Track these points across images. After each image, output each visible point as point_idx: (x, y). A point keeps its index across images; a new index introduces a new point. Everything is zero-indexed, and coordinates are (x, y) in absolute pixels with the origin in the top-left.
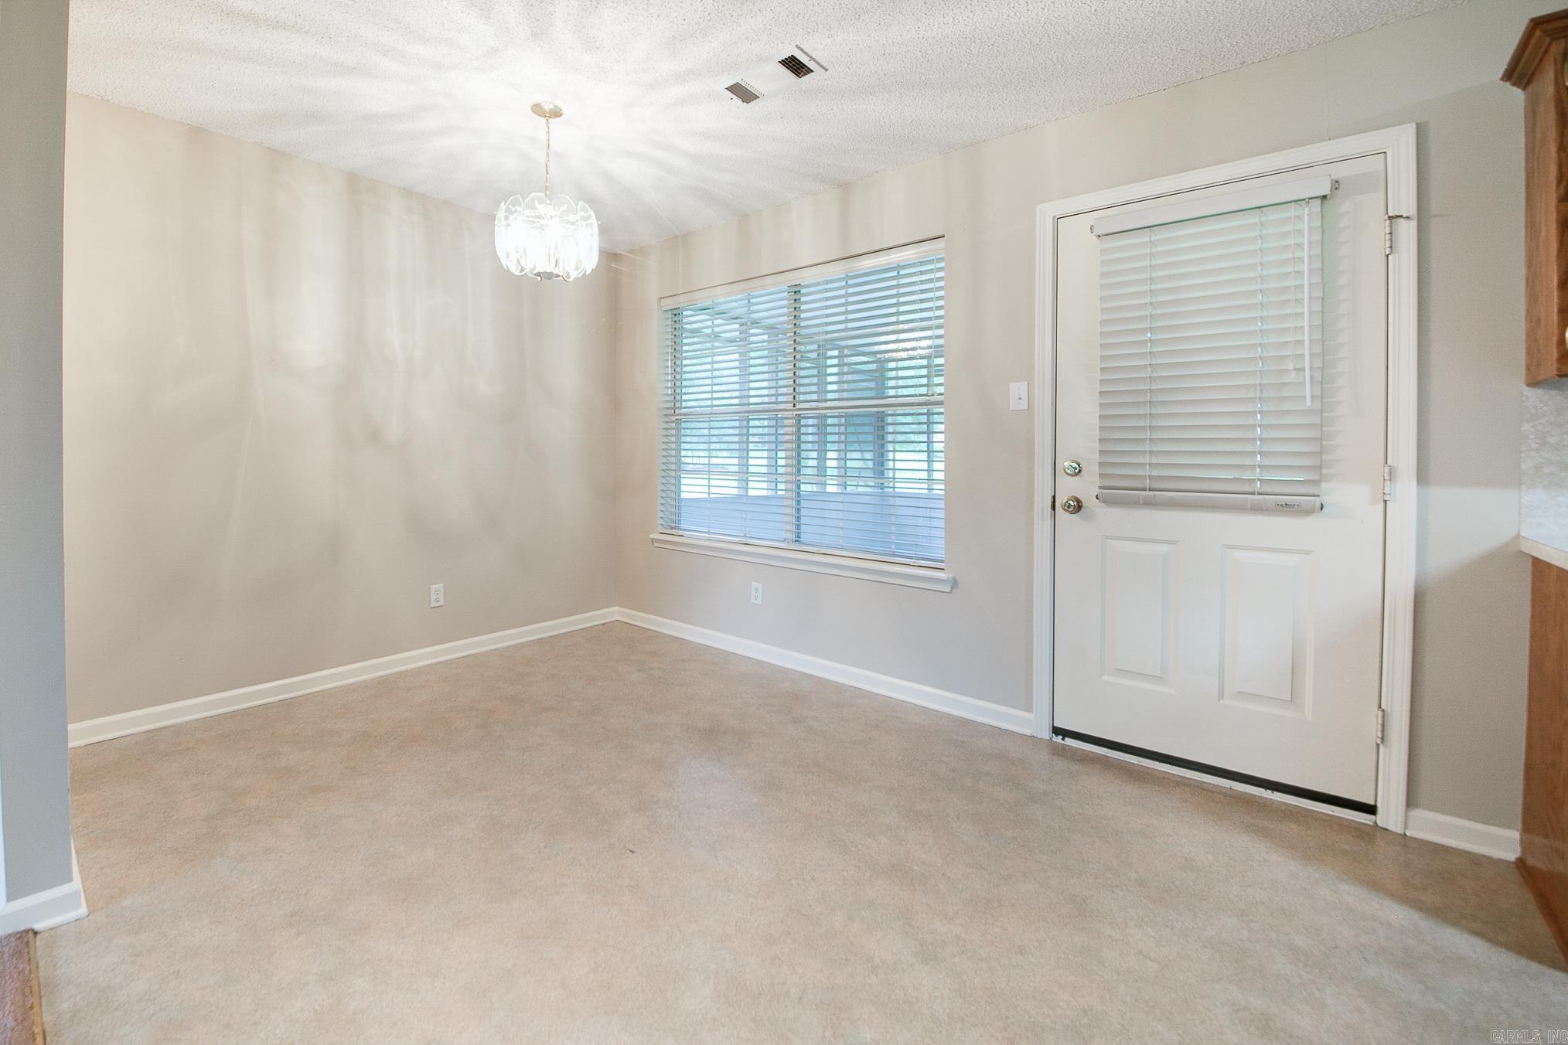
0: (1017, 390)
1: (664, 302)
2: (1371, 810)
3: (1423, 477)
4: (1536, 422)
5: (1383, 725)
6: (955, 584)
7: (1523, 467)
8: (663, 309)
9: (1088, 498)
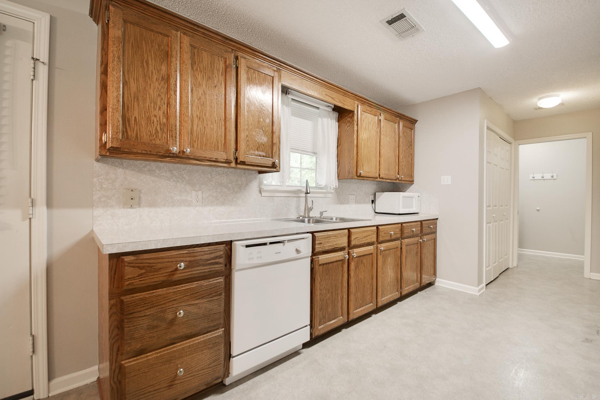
2: (29, 394)
3: (49, 205)
4: (99, 178)
5: (33, 344)
7: (94, 198)
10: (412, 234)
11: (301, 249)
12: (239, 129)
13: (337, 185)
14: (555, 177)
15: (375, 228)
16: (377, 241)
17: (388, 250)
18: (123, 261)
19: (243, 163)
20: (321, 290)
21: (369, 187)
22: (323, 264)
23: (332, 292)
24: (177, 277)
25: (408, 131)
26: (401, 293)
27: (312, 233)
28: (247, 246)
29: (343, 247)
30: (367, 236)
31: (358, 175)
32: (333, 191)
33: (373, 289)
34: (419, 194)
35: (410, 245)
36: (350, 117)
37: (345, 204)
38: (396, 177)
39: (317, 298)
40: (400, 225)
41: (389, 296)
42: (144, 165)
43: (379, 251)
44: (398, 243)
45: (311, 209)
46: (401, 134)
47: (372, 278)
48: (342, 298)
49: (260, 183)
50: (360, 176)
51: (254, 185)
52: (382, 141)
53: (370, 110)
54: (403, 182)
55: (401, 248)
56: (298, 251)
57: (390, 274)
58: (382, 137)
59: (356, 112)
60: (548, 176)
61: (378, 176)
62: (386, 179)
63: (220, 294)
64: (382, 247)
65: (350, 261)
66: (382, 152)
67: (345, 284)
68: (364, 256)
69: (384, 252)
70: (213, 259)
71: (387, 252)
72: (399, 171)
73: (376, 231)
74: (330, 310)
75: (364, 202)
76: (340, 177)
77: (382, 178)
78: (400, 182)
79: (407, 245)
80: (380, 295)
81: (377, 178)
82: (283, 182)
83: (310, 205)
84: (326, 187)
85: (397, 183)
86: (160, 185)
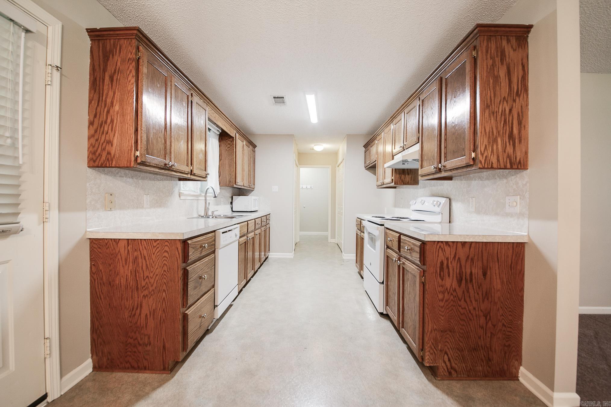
3: (60, 209)
4: (90, 183)
5: (50, 346)
7: (87, 202)
14: (312, 188)
15: (254, 220)
16: (255, 229)
17: (258, 234)
18: (188, 243)
19: (194, 174)
21: (230, 192)
22: (241, 245)
26: (261, 263)
27: (239, 224)
30: (252, 226)
35: (263, 231)
36: (230, 141)
37: (219, 205)
38: (249, 185)
40: (261, 218)
41: (257, 265)
42: (117, 171)
46: (251, 155)
48: (245, 267)
49: (180, 189)
51: (177, 189)
55: (261, 233)
56: (236, 236)
59: (235, 139)
60: (309, 187)
61: (243, 185)
62: (246, 187)
67: (246, 258)
71: (257, 236)
72: (250, 181)
73: (255, 222)
75: (227, 203)
76: (221, 184)
78: (250, 189)
86: (126, 190)
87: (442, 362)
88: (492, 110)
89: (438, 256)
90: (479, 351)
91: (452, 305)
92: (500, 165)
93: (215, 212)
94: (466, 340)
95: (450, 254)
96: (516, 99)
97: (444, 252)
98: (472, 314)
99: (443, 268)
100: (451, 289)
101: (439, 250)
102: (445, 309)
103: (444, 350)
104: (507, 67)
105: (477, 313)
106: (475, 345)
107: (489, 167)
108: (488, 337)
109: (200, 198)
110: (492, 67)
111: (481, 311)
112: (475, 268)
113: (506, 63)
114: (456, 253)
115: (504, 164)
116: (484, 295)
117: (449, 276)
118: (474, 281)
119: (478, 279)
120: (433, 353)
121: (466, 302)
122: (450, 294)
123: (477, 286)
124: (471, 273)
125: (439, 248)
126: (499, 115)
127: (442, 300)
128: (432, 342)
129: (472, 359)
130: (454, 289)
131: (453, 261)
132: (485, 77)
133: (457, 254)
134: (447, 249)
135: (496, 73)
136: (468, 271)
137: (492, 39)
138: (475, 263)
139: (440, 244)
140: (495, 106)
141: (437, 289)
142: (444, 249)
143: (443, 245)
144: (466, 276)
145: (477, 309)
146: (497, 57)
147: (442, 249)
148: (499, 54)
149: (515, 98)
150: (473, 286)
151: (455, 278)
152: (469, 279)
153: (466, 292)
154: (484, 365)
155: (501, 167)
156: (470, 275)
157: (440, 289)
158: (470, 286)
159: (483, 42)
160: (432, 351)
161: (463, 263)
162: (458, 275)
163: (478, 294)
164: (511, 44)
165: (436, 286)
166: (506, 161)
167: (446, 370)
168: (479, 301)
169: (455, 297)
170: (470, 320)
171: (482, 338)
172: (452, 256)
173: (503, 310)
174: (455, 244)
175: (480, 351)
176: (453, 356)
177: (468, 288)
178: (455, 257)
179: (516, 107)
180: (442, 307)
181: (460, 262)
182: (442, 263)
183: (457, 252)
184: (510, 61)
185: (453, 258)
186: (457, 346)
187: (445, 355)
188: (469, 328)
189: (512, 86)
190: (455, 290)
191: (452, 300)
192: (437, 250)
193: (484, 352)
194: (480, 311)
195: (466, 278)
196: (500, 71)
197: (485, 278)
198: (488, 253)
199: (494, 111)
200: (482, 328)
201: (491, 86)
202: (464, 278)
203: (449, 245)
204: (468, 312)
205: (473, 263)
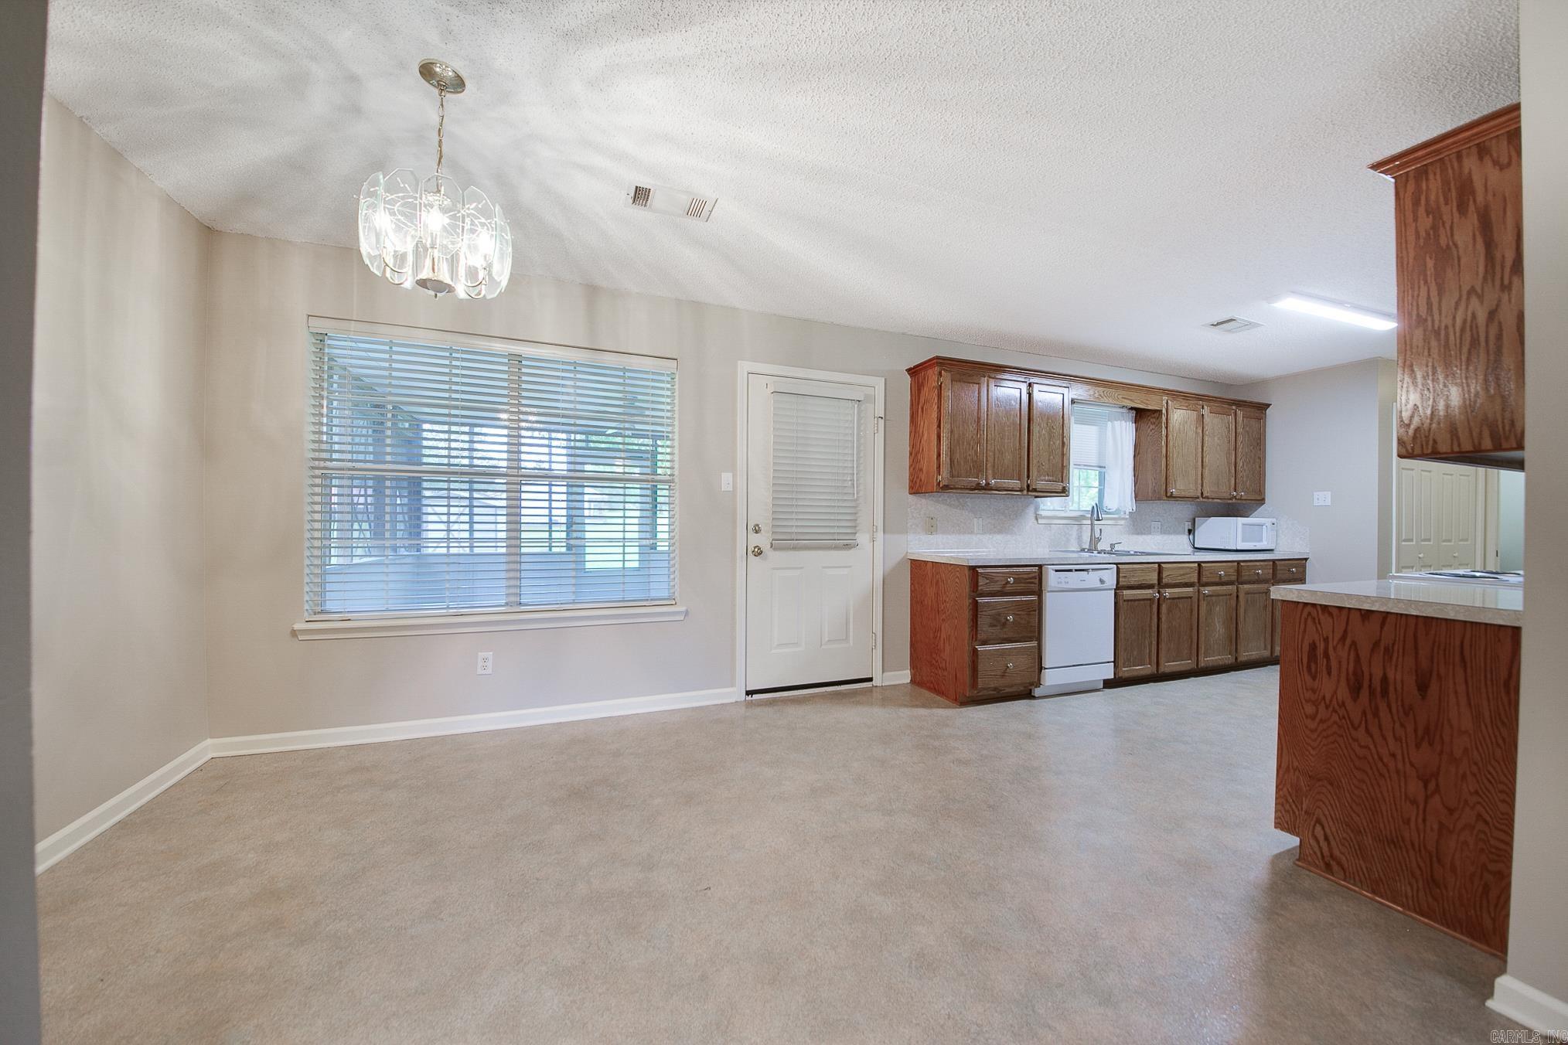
0: (726, 478)
1: (313, 322)
2: (870, 680)
3: (884, 531)
4: (911, 508)
5: (875, 640)
6: (687, 613)
7: (908, 526)
8: (312, 330)
9: (765, 545)
10: (1256, 577)
11: (1104, 579)
12: (1031, 456)
13: (1134, 509)
15: (1196, 565)
16: (1199, 582)
17: (1216, 596)
18: (977, 571)
19: (1035, 490)
20: (1125, 629)
21: (1184, 510)
22: (1128, 601)
23: (1138, 635)
24: (1008, 588)
25: (1253, 422)
26: (1236, 659)
27: (1116, 564)
28: (1057, 571)
29: (1152, 584)
30: (1183, 575)
31: (1169, 494)
32: (1128, 517)
33: (1192, 641)
34: (1274, 520)
35: (1255, 593)
36: (1154, 417)
37: (1145, 534)
38: (1230, 494)
39: (1122, 636)
40: (1236, 564)
41: (1216, 658)
43: (1201, 596)
44: (1232, 588)
45: (1099, 540)
46: (1240, 430)
47: (1192, 629)
48: (1150, 644)
49: (1037, 509)
50: (1171, 497)
51: (1031, 511)
52: (1206, 445)
53: (1187, 404)
54: (1244, 502)
55: (1237, 596)
56: (1102, 581)
57: (1218, 628)
58: (1206, 438)
59: (1164, 411)
61: (1200, 495)
62: (1213, 499)
63: (1035, 611)
64: (1206, 591)
65: (1161, 602)
66: (1206, 460)
67: (1155, 629)
68: (1178, 598)
69: (1209, 598)
70: (1031, 578)
71: (1214, 598)
72: (1237, 485)
73: (1197, 569)
74: (1135, 653)
75: (1176, 532)
76: (1139, 496)
77: (1207, 498)
78: (1239, 502)
79: (1247, 593)
80: (1203, 652)
81: (1198, 498)
82: (1065, 507)
83: (1097, 535)
84: (1118, 511)
85: (1233, 503)
86: (950, 513)
87: (1310, 836)
88: (1433, 326)
89: (1305, 631)
90: (1404, 850)
91: (1335, 733)
92: (1459, 445)
93: (1116, 545)
94: (1368, 813)
95: (1333, 632)
96: (1510, 283)
97: (1318, 626)
98: (1385, 765)
99: (1315, 655)
100: (1334, 702)
101: (1306, 620)
102: (1318, 736)
103: (1314, 814)
104: (1478, 215)
105: (1400, 766)
106: (1394, 835)
107: (1425, 452)
108: (1432, 829)
109: (1085, 522)
110: (1431, 232)
111: (1412, 765)
112: (1396, 670)
113: (1476, 208)
114: (1345, 631)
115: (1473, 442)
116: (1420, 733)
117: (1329, 673)
118: (1392, 696)
119: (1402, 693)
120: (1291, 812)
121: (1371, 736)
122: (1331, 709)
123: (1400, 708)
124: (1385, 679)
125: (1308, 616)
126: (1455, 333)
127: (1313, 717)
128: (1288, 790)
129: (1385, 860)
130: (1340, 702)
131: (1339, 646)
132: (1411, 260)
133: (1349, 635)
134: (1324, 619)
135: (1443, 241)
136: (1378, 673)
137: (1430, 171)
138: (1394, 659)
139: (1309, 607)
140: (1443, 315)
141: (1302, 696)
142: (1319, 620)
143: (1315, 611)
144: (1370, 680)
145: (1399, 757)
146: (1446, 204)
147: (1314, 619)
148: (1454, 194)
149: (1506, 282)
150: (1389, 706)
151: (1343, 683)
152: (1379, 689)
153: (1369, 716)
154: (1418, 887)
155: (1464, 450)
156: (1381, 681)
157: (1308, 695)
158: (1383, 706)
159: (1406, 186)
160: (1287, 807)
161: (1364, 653)
162: (1351, 677)
163: (1402, 725)
164: (1491, 156)
165: (1300, 686)
166: (1480, 433)
167: (1319, 854)
168: (1407, 743)
169: (1344, 718)
170: (1381, 775)
171: (1413, 824)
172: (1338, 636)
173: (1478, 781)
174: (1345, 613)
175: (1407, 852)
176: (1335, 834)
177: (1377, 708)
178: (1343, 638)
179: (1513, 300)
180: (1312, 731)
181: (1356, 650)
182: (1313, 647)
183: (1349, 628)
184: (1490, 197)
185: (1340, 640)
186: (1346, 819)
187: (1318, 825)
188: (1377, 792)
189: (1498, 256)
190: (1343, 703)
191: (1335, 723)
192: (1303, 620)
193: (1419, 859)
194: (1408, 765)
195: (1370, 686)
196: (1456, 232)
197: (1423, 697)
198: (1434, 642)
199: (1439, 328)
200: (1414, 802)
201: (1429, 273)
202: (1366, 684)
203: (1331, 614)
204: (1376, 757)
205: (1391, 658)
